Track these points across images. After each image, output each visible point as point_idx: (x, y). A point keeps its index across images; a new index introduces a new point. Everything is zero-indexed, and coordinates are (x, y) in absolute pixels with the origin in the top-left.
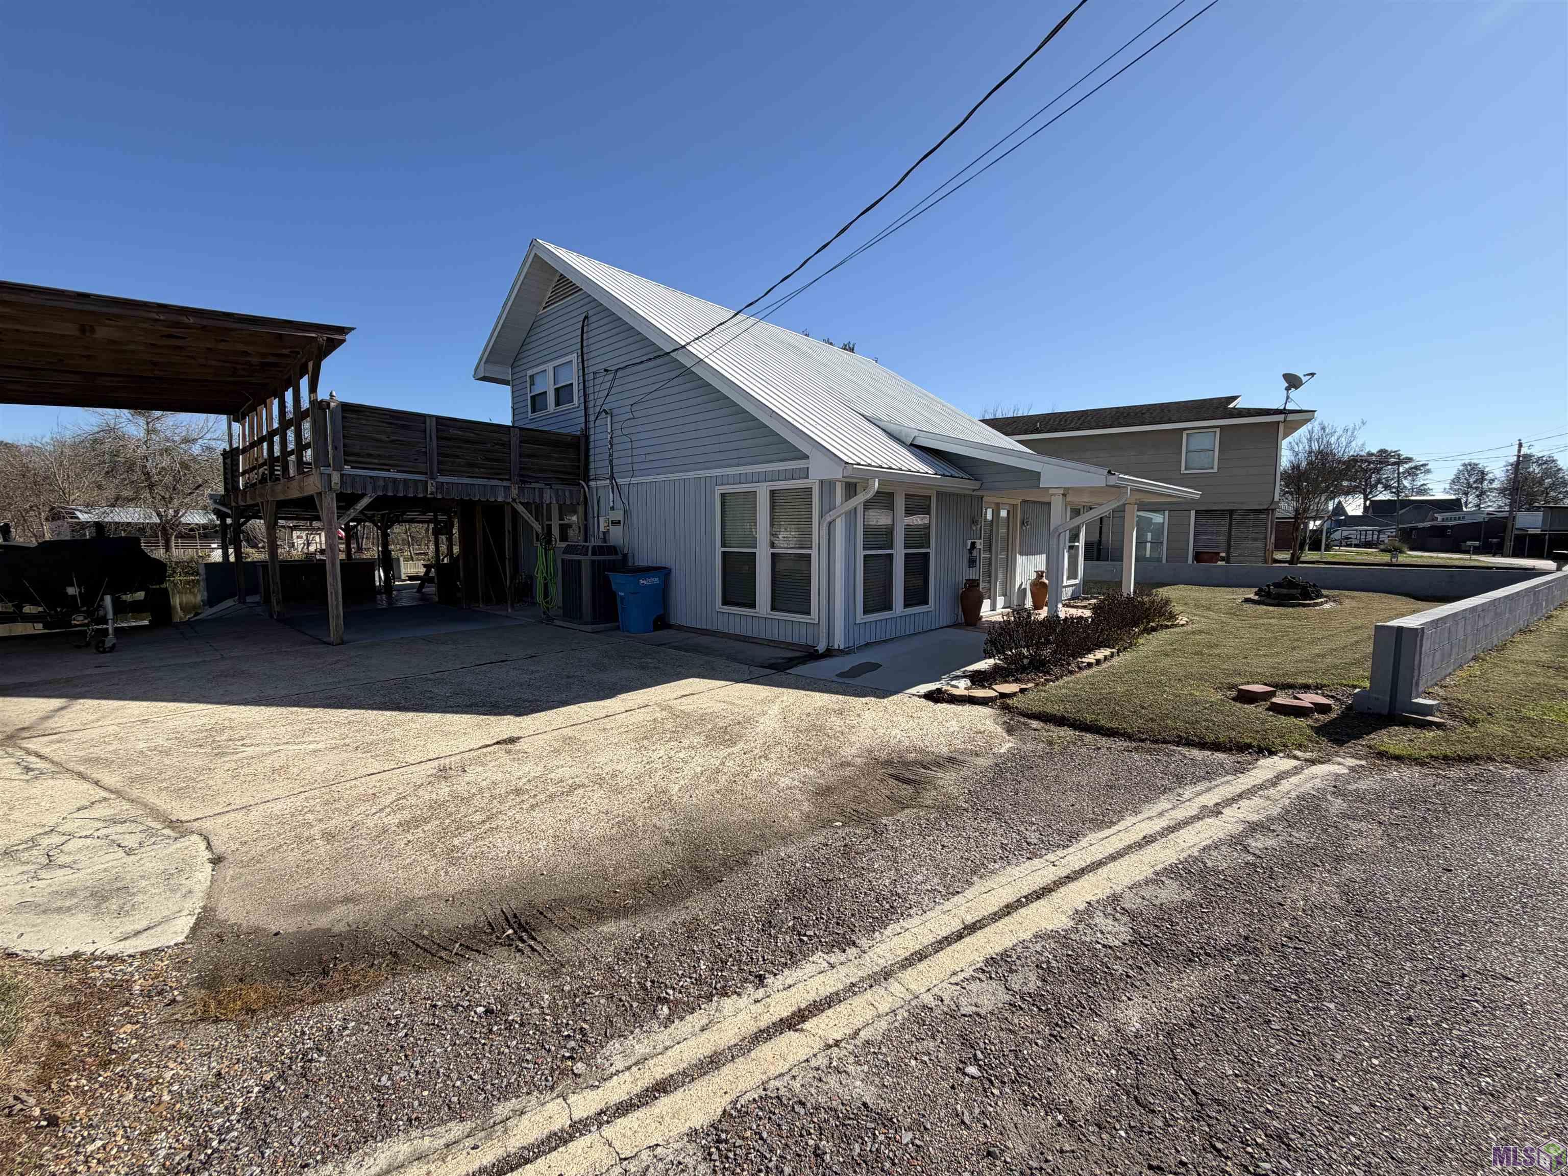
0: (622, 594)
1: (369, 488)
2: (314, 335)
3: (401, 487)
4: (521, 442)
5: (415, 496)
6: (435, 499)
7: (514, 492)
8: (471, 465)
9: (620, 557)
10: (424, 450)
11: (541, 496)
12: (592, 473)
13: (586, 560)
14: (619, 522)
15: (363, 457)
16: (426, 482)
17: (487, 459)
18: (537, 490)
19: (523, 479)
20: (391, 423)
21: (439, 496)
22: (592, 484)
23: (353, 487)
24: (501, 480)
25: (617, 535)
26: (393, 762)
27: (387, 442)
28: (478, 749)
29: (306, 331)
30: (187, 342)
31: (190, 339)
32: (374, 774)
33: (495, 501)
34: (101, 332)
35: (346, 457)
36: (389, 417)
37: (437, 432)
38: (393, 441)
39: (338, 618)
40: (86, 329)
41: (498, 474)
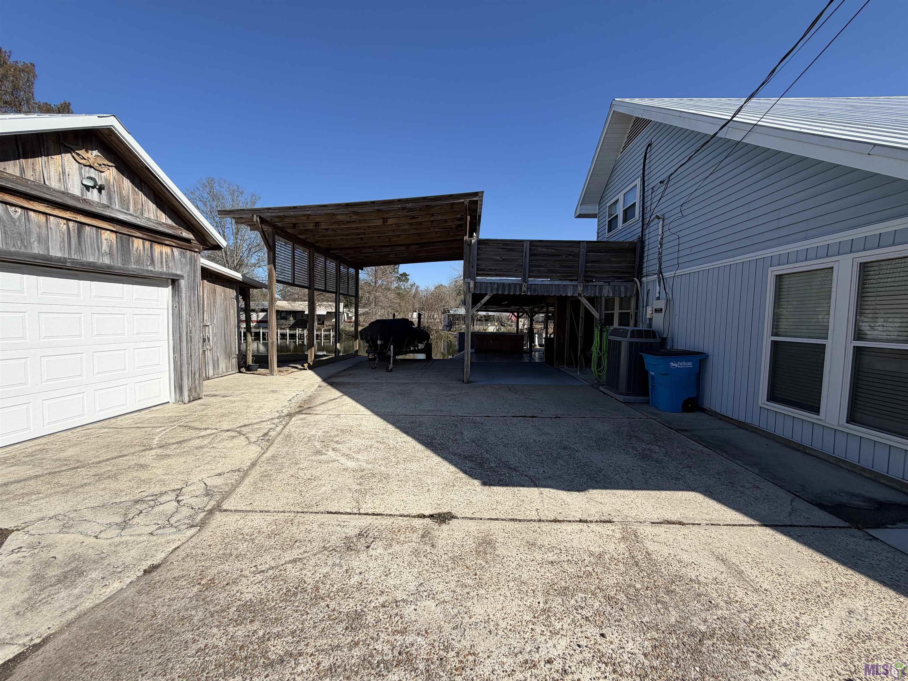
0: (653, 374)
1: (489, 289)
2: (463, 201)
3: (507, 288)
4: (587, 252)
5: (514, 294)
6: (526, 295)
7: (580, 289)
8: (550, 271)
9: (658, 340)
10: (521, 263)
11: (601, 291)
12: (644, 271)
13: (625, 342)
14: (661, 310)
15: (487, 271)
16: (522, 284)
17: (563, 266)
18: (597, 288)
19: (588, 280)
20: (504, 248)
21: (529, 294)
22: (644, 279)
23: (480, 289)
24: (571, 280)
25: (658, 321)
26: (355, 504)
27: (500, 261)
28: (413, 517)
29: (459, 199)
30: (420, 219)
31: (420, 217)
32: (331, 513)
33: (566, 296)
34: (390, 221)
35: (478, 272)
36: (502, 245)
37: (530, 251)
38: (504, 259)
39: (467, 368)
40: (385, 220)
41: (569, 276)
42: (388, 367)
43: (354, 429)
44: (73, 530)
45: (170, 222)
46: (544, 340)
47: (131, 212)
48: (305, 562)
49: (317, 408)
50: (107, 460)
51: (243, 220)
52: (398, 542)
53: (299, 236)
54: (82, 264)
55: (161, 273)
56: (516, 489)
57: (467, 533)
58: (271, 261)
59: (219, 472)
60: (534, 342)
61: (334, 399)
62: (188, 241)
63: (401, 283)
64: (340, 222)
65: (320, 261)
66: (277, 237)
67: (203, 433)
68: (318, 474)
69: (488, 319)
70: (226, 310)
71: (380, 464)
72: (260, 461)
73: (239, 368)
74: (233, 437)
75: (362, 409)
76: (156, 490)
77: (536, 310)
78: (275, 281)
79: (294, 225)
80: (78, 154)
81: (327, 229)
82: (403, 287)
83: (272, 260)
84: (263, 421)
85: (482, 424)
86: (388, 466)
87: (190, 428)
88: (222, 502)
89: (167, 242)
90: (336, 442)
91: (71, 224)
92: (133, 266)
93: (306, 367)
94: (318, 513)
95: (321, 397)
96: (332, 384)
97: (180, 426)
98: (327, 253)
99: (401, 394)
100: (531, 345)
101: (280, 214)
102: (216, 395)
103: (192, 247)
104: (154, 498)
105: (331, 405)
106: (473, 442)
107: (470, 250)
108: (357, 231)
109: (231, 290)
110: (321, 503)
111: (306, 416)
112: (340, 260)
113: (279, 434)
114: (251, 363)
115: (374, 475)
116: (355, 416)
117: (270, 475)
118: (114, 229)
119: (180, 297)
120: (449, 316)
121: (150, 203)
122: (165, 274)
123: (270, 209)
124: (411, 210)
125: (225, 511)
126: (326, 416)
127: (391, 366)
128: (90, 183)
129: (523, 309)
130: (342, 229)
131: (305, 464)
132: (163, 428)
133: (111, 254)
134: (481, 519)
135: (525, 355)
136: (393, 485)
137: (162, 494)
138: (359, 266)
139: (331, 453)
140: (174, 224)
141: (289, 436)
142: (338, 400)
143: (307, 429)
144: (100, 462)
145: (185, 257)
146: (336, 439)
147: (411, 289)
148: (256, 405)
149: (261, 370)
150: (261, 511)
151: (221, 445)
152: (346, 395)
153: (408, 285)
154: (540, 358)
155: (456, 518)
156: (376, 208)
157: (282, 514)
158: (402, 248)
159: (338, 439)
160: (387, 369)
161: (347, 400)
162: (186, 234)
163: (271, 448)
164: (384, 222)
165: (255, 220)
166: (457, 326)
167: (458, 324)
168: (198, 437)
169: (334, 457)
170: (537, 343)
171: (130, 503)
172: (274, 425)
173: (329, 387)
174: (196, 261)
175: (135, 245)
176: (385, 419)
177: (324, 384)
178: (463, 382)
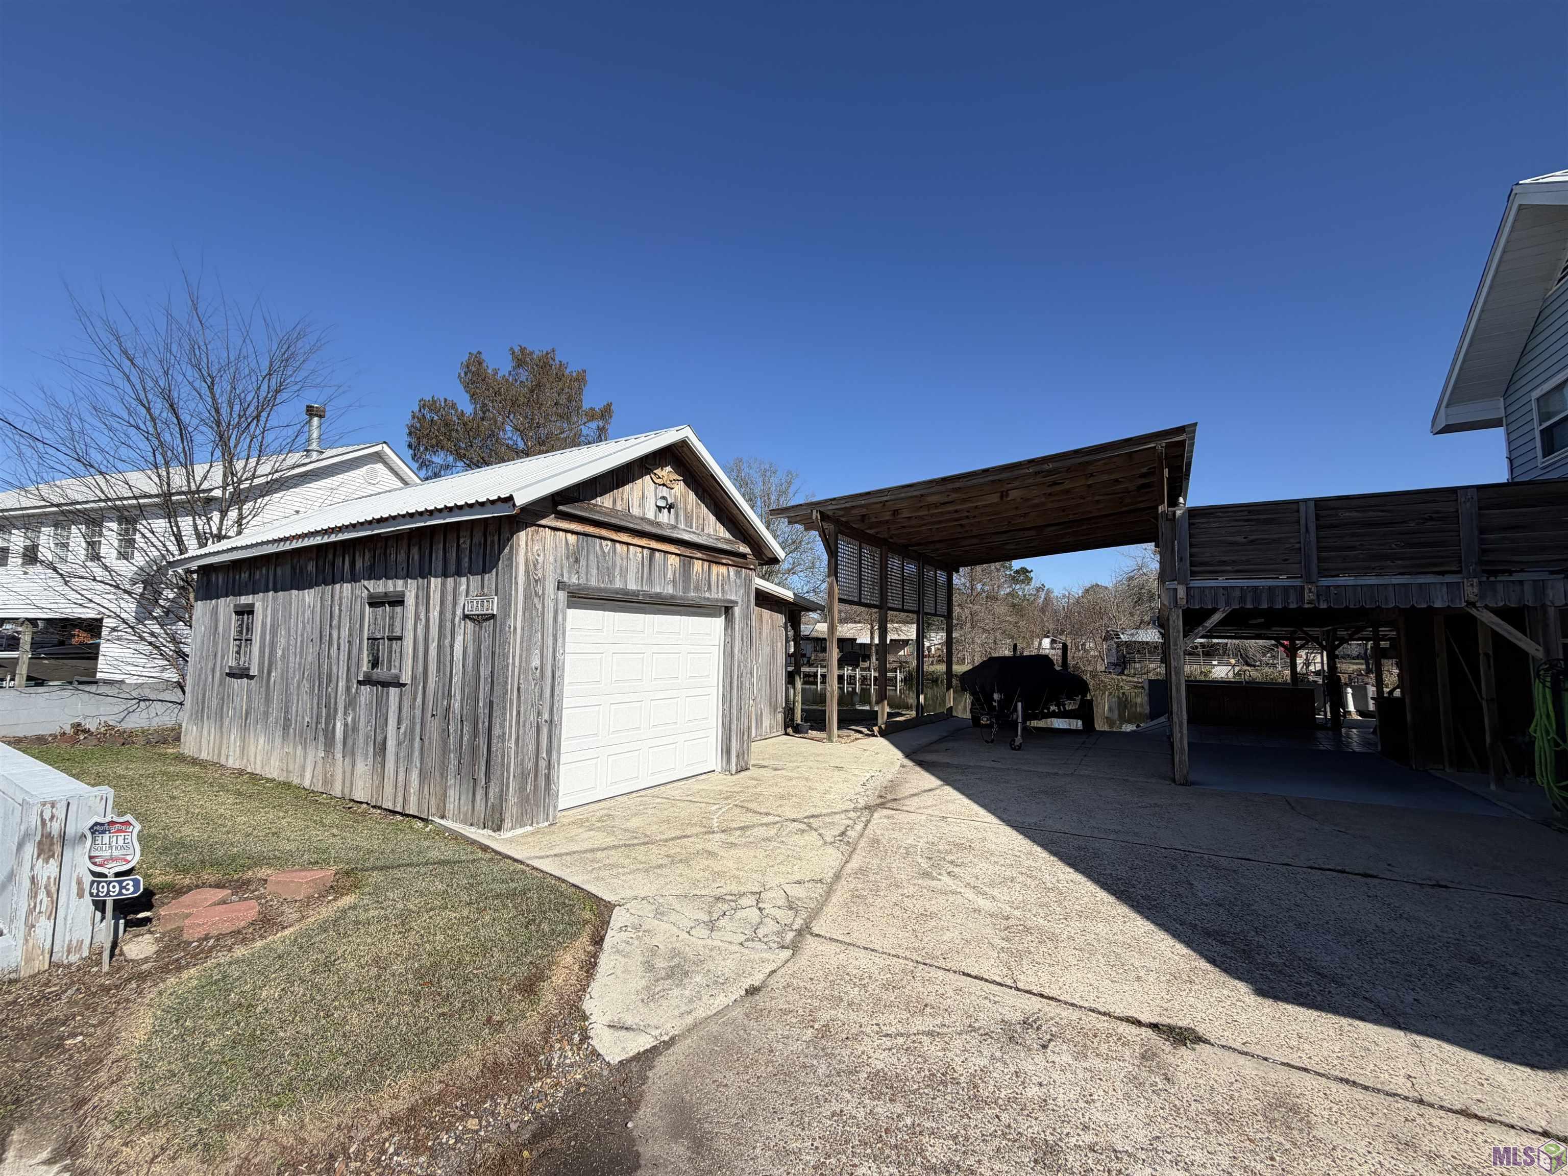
1: (1223, 600)
2: (1152, 445)
3: (1264, 597)
5: (1284, 607)
6: (1316, 609)
7: (1471, 591)
10: (1297, 546)
11: (1541, 592)
16: (1302, 588)
17: (1411, 545)
18: (1528, 586)
19: (1491, 568)
21: (1323, 606)
23: (1202, 601)
24: (1442, 573)
26: (1005, 971)
27: (1243, 544)
28: (1115, 1018)
29: (1145, 443)
30: (1067, 485)
31: (1067, 482)
32: (969, 975)
33: (1430, 609)
34: (1013, 494)
35: (1193, 568)
36: (1246, 513)
37: (1317, 519)
38: (1252, 541)
39: (1182, 753)
40: (1004, 495)
41: (1435, 565)
42: (1014, 741)
43: (977, 845)
44: (665, 918)
45: (728, 535)
46: (1371, 702)
47: (694, 530)
48: (947, 1039)
49: (907, 802)
50: (673, 839)
51: (798, 518)
52: (1097, 1055)
53: (868, 531)
54: (651, 596)
55: (717, 600)
56: (1345, 1021)
57: (1238, 1078)
58: (833, 572)
59: (798, 878)
60: (1344, 705)
61: (930, 790)
62: (743, 556)
63: (1018, 586)
64: (929, 507)
65: (894, 563)
66: (840, 536)
67: (766, 820)
68: (934, 909)
69: (1210, 653)
70: (773, 643)
71: (1034, 912)
72: (844, 872)
73: (786, 727)
74: (803, 831)
75: (982, 812)
76: (734, 888)
77: (1342, 633)
78: (837, 600)
79: (863, 518)
80: (655, 474)
81: (909, 518)
82: (1020, 593)
83: (833, 570)
84: (835, 813)
85: (1234, 871)
86: (1049, 918)
87: (749, 810)
88: (811, 922)
89: (724, 561)
90: (952, 862)
91: (645, 551)
92: (693, 594)
93: (876, 733)
94: (949, 970)
95: (907, 785)
96: (921, 764)
97: (736, 806)
98: (905, 551)
99: (1046, 793)
100: (1335, 712)
101: (847, 505)
102: (765, 767)
103: (747, 564)
104: (733, 898)
105: (927, 799)
106: (1220, 905)
107: (1173, 529)
108: (956, 516)
109: (779, 615)
110: (949, 956)
111: (894, 812)
112: (924, 560)
113: (861, 835)
114: (799, 721)
115: (1027, 930)
116: (973, 823)
117: (865, 898)
118: (679, 552)
119: (733, 629)
120: (1118, 645)
121: (711, 515)
122: (721, 601)
123: (834, 499)
124: (1050, 473)
125: (817, 935)
126: (924, 817)
127: (1019, 740)
128: (662, 503)
129: (1305, 633)
130: (932, 515)
131: (911, 890)
132: (717, 806)
133: (674, 582)
134: (1266, 1059)
135: (1320, 734)
136: (1068, 954)
137: (741, 895)
138: (951, 568)
139: (945, 878)
140: (731, 538)
141: (875, 841)
142: (938, 791)
143: (901, 834)
144: (666, 841)
145: (740, 577)
146: (950, 858)
147: (1036, 596)
148: (821, 788)
149: (813, 733)
150: (864, 948)
151: (790, 841)
152: (948, 784)
153: (1029, 589)
154: (1365, 742)
155: (1206, 1042)
156: (991, 478)
157: (895, 958)
158: (1033, 533)
159: (952, 858)
160: (1011, 745)
161: (950, 793)
162: (744, 549)
163: (855, 856)
164: (1002, 497)
165: (814, 517)
166: (1138, 665)
167: (1139, 662)
168: (762, 825)
169: (954, 887)
170: (1351, 707)
171: (711, 900)
172: (851, 822)
173: (918, 769)
174: (750, 581)
175: (695, 566)
176: (1026, 836)
177: (907, 762)
178: (1174, 781)
